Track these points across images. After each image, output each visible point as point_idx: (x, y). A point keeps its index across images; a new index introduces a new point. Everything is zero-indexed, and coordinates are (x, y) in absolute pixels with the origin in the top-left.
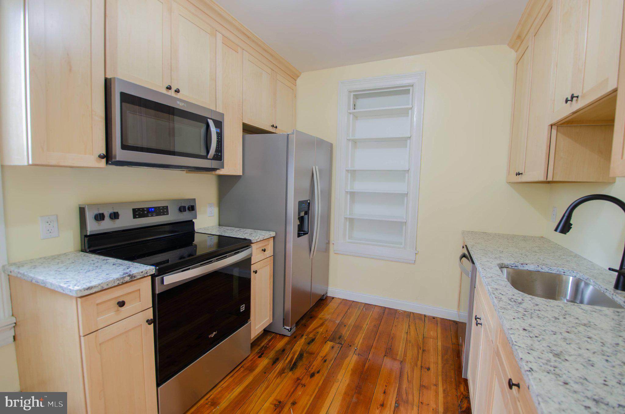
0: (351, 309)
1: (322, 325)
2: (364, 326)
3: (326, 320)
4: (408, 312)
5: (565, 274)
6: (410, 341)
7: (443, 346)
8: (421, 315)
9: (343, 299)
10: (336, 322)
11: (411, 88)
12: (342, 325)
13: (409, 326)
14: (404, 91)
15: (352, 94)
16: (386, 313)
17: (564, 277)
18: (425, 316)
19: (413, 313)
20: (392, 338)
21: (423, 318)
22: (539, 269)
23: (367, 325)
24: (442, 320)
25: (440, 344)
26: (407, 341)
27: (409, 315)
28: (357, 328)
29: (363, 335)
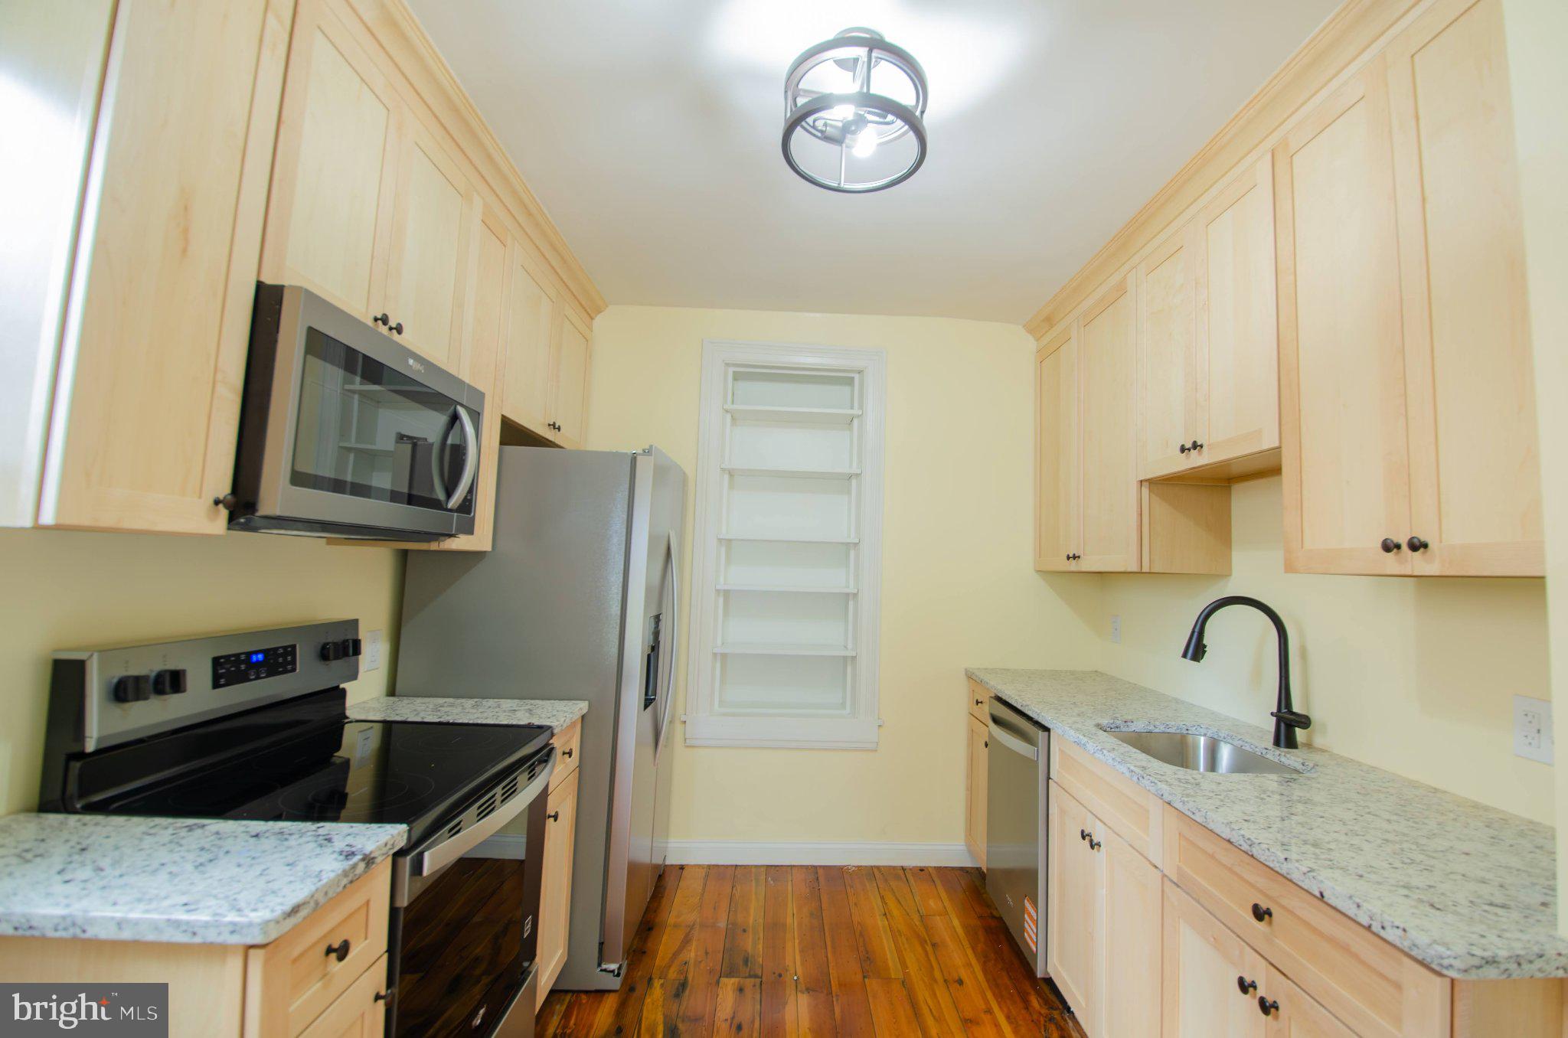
0: (739, 888)
1: (686, 941)
2: (789, 920)
3: (692, 927)
4: (866, 866)
5: (1190, 732)
6: (899, 931)
7: (965, 927)
8: (894, 868)
9: (709, 866)
10: (719, 925)
11: (857, 377)
12: (734, 931)
13: (882, 898)
14: (844, 379)
15: (731, 370)
16: (822, 880)
17: (1190, 739)
18: (903, 869)
19: (878, 868)
20: (861, 934)
21: (901, 873)
22: (1151, 728)
23: (794, 916)
24: (939, 869)
25: (956, 922)
26: (895, 934)
27: (872, 873)
28: (775, 928)
29: (797, 941)
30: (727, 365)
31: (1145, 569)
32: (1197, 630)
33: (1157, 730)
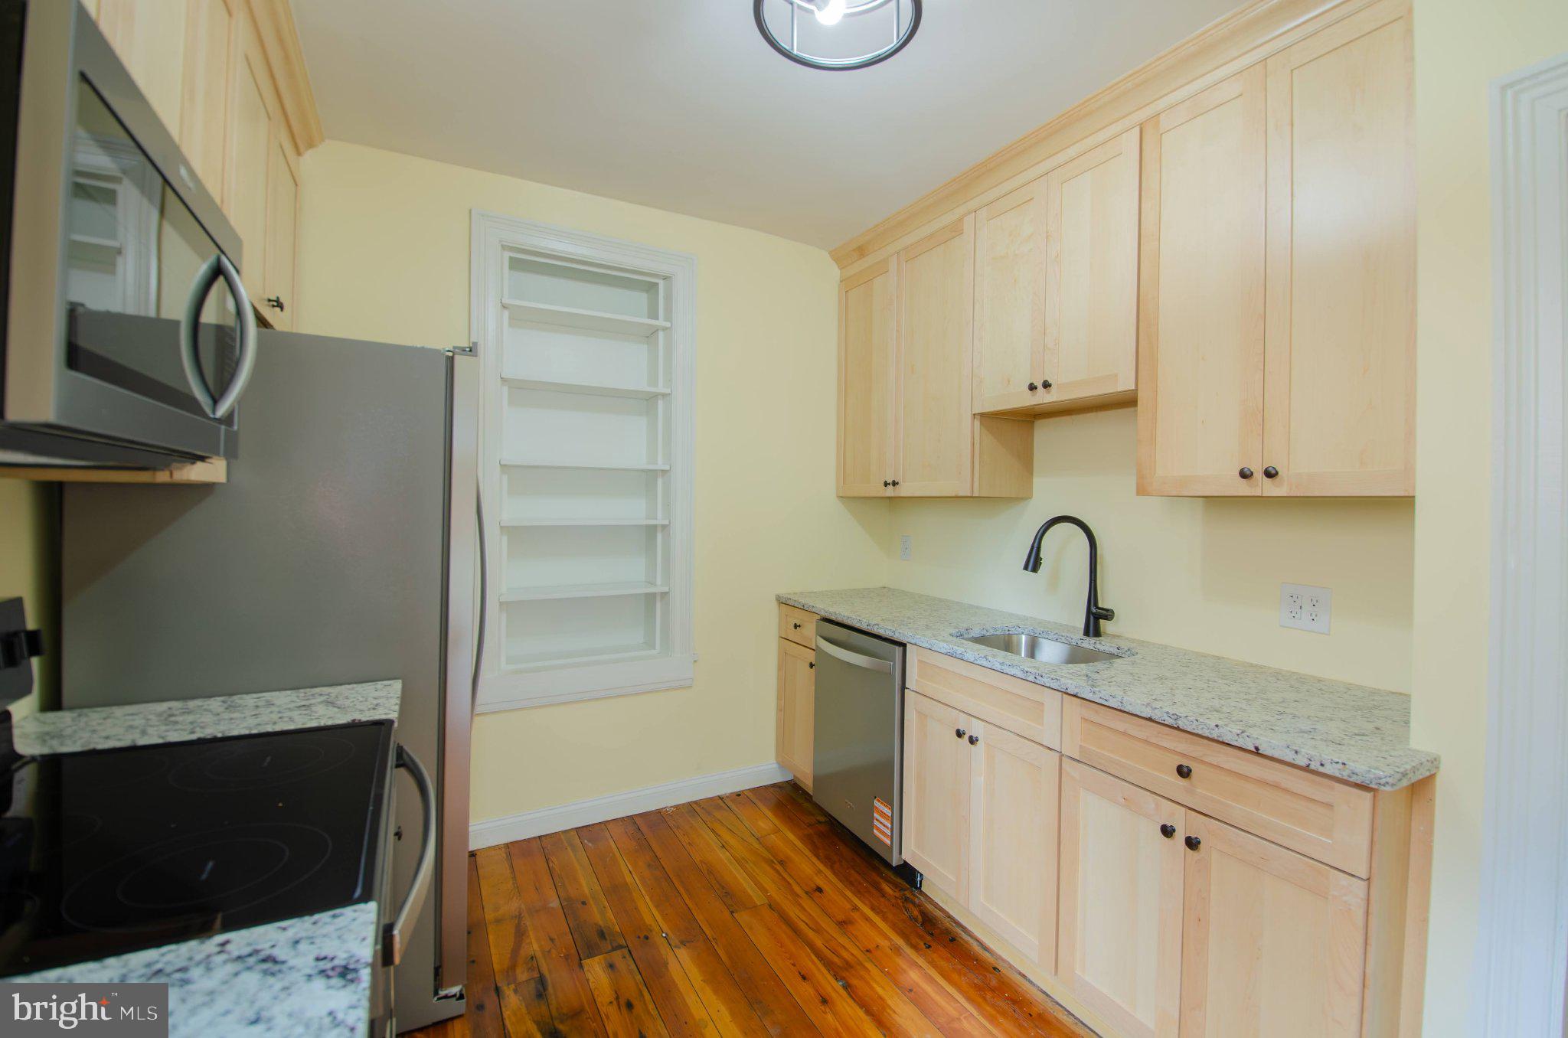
0: (554, 859)
1: (520, 934)
2: (629, 879)
3: (519, 917)
4: (684, 804)
5: (1011, 632)
6: (743, 859)
7: (800, 839)
8: (712, 799)
9: (507, 845)
10: (551, 905)
11: (661, 283)
12: (572, 908)
13: (713, 831)
14: (647, 285)
16: (644, 829)
17: (1015, 638)
18: (721, 798)
19: (696, 802)
20: (710, 872)
21: (719, 803)
23: (631, 873)
24: (753, 790)
25: (791, 836)
26: (741, 862)
27: (692, 809)
28: (617, 892)
29: (647, 898)
30: (504, 247)
31: (976, 494)
32: (1036, 545)
33: (988, 634)
